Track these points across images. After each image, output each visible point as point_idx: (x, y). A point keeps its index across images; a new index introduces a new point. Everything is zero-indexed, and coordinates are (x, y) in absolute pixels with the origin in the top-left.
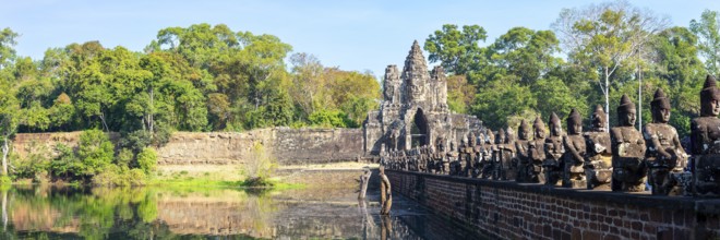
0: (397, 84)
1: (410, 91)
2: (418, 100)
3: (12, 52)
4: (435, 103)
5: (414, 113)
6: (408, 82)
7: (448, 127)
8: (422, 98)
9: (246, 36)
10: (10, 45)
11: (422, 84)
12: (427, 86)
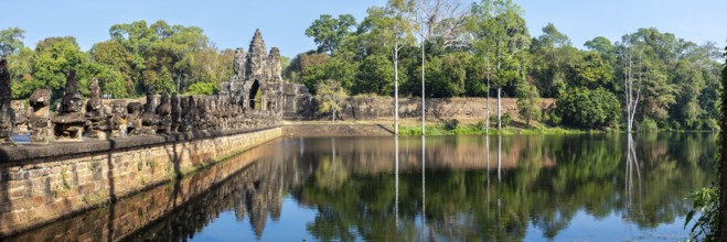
0: (242, 62)
1: (250, 67)
2: (255, 74)
3: (21, 43)
4: (270, 75)
5: (252, 83)
6: (249, 60)
7: (279, 93)
8: (259, 72)
9: (178, 28)
10: (20, 39)
11: (258, 61)
12: (264, 63)
